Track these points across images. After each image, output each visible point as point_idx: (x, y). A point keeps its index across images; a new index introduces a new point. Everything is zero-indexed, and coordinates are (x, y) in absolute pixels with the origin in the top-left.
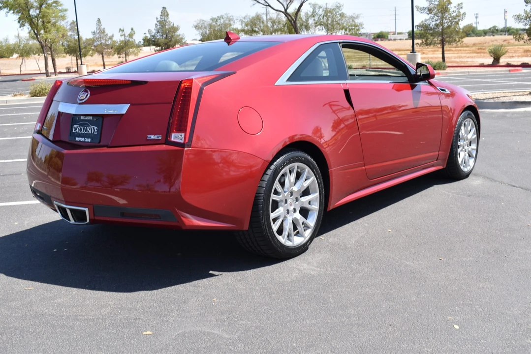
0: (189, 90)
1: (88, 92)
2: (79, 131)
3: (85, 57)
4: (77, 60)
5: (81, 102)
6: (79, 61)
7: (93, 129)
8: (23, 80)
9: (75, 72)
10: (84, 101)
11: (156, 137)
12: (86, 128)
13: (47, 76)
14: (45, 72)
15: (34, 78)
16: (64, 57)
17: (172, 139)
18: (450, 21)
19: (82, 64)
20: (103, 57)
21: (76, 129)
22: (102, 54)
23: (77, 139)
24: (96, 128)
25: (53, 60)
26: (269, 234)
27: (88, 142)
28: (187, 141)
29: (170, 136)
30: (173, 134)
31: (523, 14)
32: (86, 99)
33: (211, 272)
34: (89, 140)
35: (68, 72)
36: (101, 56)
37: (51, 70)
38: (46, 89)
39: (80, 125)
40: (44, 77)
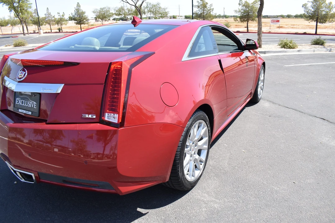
0: (118, 72)
1: (25, 71)
2: (21, 104)
3: (42, 26)
4: (38, 27)
5: (20, 80)
6: (39, 27)
7: (32, 104)
8: (12, 37)
9: (38, 33)
10: (22, 79)
11: (90, 116)
12: (27, 102)
13: (24, 35)
14: (23, 33)
15: (18, 36)
16: (32, 26)
17: (106, 119)
18: (207, 12)
19: (40, 29)
20: (50, 26)
21: (19, 102)
22: (50, 24)
23: (20, 110)
24: (35, 103)
25: (27, 27)
26: (183, 180)
27: (29, 115)
28: (120, 121)
29: (104, 116)
30: (106, 114)
31: (238, 10)
32: (24, 78)
33: (139, 209)
34: (30, 113)
35: (34, 33)
36: (49, 25)
37: (26, 31)
38: (22, 43)
39: (22, 99)
40: (22, 35)
